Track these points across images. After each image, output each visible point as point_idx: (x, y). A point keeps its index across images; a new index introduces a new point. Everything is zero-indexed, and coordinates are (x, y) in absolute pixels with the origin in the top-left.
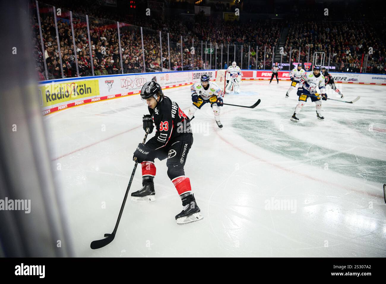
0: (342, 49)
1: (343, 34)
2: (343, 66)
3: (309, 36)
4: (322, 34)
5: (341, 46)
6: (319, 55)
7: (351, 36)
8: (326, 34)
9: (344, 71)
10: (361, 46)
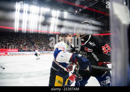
0: (19, 45)
1: (19, 40)
2: (20, 50)
3: (8, 41)
4: (12, 40)
5: (19, 44)
6: (12, 46)
7: (22, 41)
8: (14, 40)
9: (20, 51)
10: (25, 44)
